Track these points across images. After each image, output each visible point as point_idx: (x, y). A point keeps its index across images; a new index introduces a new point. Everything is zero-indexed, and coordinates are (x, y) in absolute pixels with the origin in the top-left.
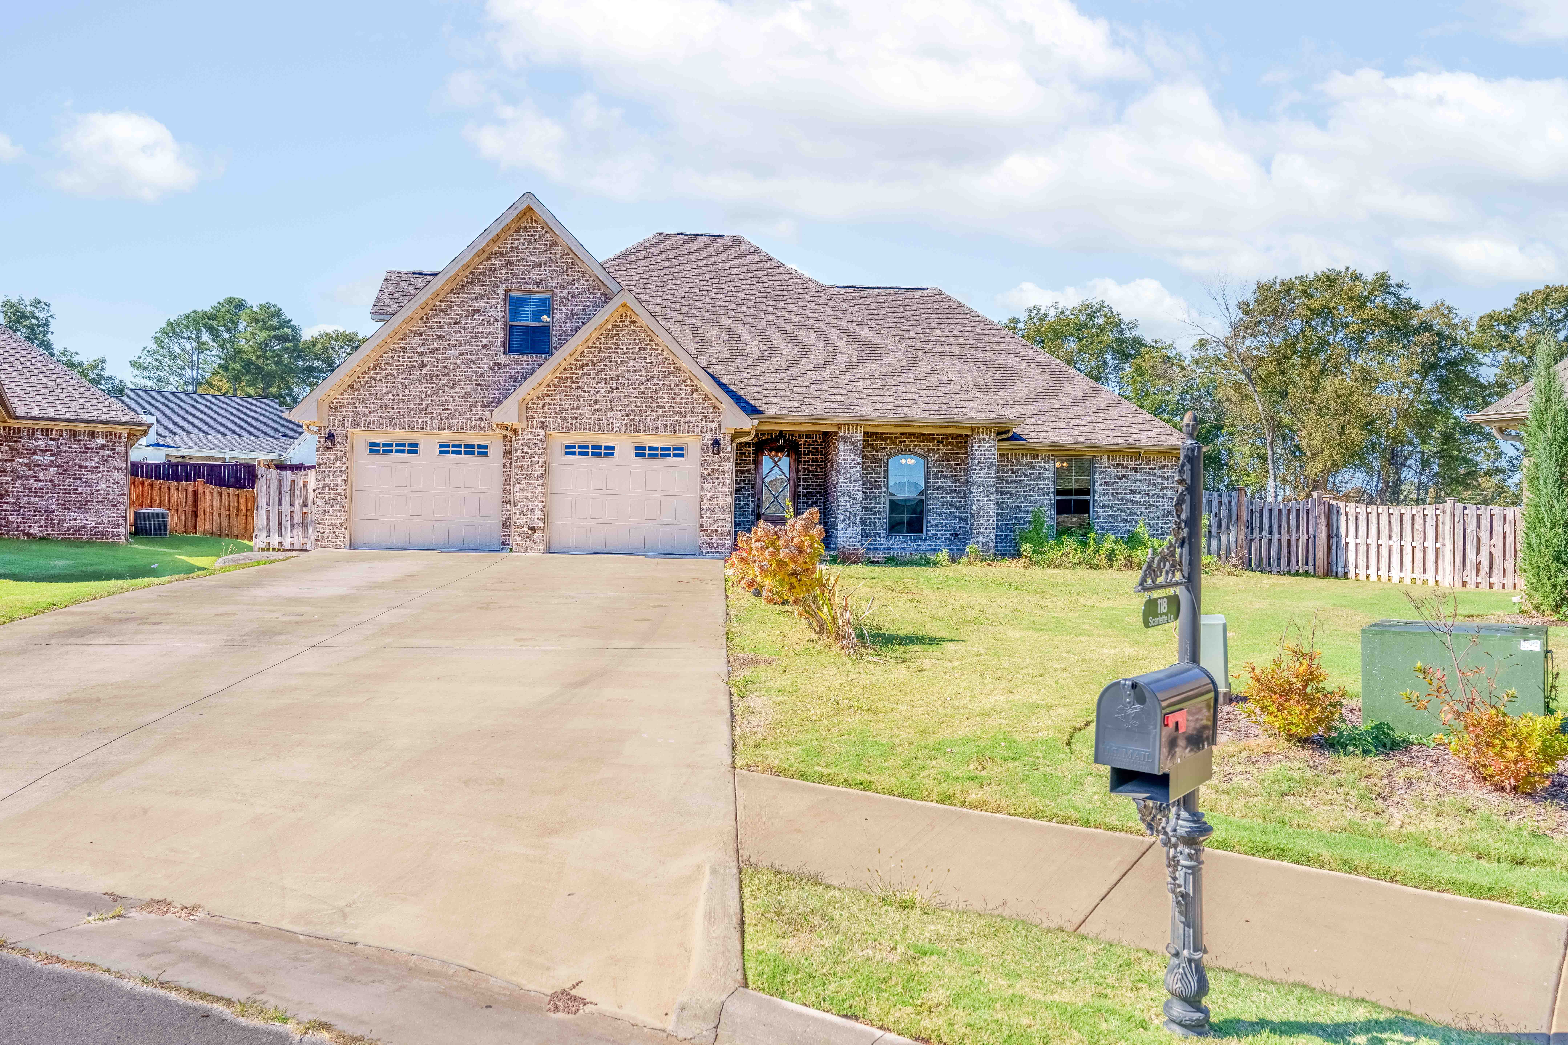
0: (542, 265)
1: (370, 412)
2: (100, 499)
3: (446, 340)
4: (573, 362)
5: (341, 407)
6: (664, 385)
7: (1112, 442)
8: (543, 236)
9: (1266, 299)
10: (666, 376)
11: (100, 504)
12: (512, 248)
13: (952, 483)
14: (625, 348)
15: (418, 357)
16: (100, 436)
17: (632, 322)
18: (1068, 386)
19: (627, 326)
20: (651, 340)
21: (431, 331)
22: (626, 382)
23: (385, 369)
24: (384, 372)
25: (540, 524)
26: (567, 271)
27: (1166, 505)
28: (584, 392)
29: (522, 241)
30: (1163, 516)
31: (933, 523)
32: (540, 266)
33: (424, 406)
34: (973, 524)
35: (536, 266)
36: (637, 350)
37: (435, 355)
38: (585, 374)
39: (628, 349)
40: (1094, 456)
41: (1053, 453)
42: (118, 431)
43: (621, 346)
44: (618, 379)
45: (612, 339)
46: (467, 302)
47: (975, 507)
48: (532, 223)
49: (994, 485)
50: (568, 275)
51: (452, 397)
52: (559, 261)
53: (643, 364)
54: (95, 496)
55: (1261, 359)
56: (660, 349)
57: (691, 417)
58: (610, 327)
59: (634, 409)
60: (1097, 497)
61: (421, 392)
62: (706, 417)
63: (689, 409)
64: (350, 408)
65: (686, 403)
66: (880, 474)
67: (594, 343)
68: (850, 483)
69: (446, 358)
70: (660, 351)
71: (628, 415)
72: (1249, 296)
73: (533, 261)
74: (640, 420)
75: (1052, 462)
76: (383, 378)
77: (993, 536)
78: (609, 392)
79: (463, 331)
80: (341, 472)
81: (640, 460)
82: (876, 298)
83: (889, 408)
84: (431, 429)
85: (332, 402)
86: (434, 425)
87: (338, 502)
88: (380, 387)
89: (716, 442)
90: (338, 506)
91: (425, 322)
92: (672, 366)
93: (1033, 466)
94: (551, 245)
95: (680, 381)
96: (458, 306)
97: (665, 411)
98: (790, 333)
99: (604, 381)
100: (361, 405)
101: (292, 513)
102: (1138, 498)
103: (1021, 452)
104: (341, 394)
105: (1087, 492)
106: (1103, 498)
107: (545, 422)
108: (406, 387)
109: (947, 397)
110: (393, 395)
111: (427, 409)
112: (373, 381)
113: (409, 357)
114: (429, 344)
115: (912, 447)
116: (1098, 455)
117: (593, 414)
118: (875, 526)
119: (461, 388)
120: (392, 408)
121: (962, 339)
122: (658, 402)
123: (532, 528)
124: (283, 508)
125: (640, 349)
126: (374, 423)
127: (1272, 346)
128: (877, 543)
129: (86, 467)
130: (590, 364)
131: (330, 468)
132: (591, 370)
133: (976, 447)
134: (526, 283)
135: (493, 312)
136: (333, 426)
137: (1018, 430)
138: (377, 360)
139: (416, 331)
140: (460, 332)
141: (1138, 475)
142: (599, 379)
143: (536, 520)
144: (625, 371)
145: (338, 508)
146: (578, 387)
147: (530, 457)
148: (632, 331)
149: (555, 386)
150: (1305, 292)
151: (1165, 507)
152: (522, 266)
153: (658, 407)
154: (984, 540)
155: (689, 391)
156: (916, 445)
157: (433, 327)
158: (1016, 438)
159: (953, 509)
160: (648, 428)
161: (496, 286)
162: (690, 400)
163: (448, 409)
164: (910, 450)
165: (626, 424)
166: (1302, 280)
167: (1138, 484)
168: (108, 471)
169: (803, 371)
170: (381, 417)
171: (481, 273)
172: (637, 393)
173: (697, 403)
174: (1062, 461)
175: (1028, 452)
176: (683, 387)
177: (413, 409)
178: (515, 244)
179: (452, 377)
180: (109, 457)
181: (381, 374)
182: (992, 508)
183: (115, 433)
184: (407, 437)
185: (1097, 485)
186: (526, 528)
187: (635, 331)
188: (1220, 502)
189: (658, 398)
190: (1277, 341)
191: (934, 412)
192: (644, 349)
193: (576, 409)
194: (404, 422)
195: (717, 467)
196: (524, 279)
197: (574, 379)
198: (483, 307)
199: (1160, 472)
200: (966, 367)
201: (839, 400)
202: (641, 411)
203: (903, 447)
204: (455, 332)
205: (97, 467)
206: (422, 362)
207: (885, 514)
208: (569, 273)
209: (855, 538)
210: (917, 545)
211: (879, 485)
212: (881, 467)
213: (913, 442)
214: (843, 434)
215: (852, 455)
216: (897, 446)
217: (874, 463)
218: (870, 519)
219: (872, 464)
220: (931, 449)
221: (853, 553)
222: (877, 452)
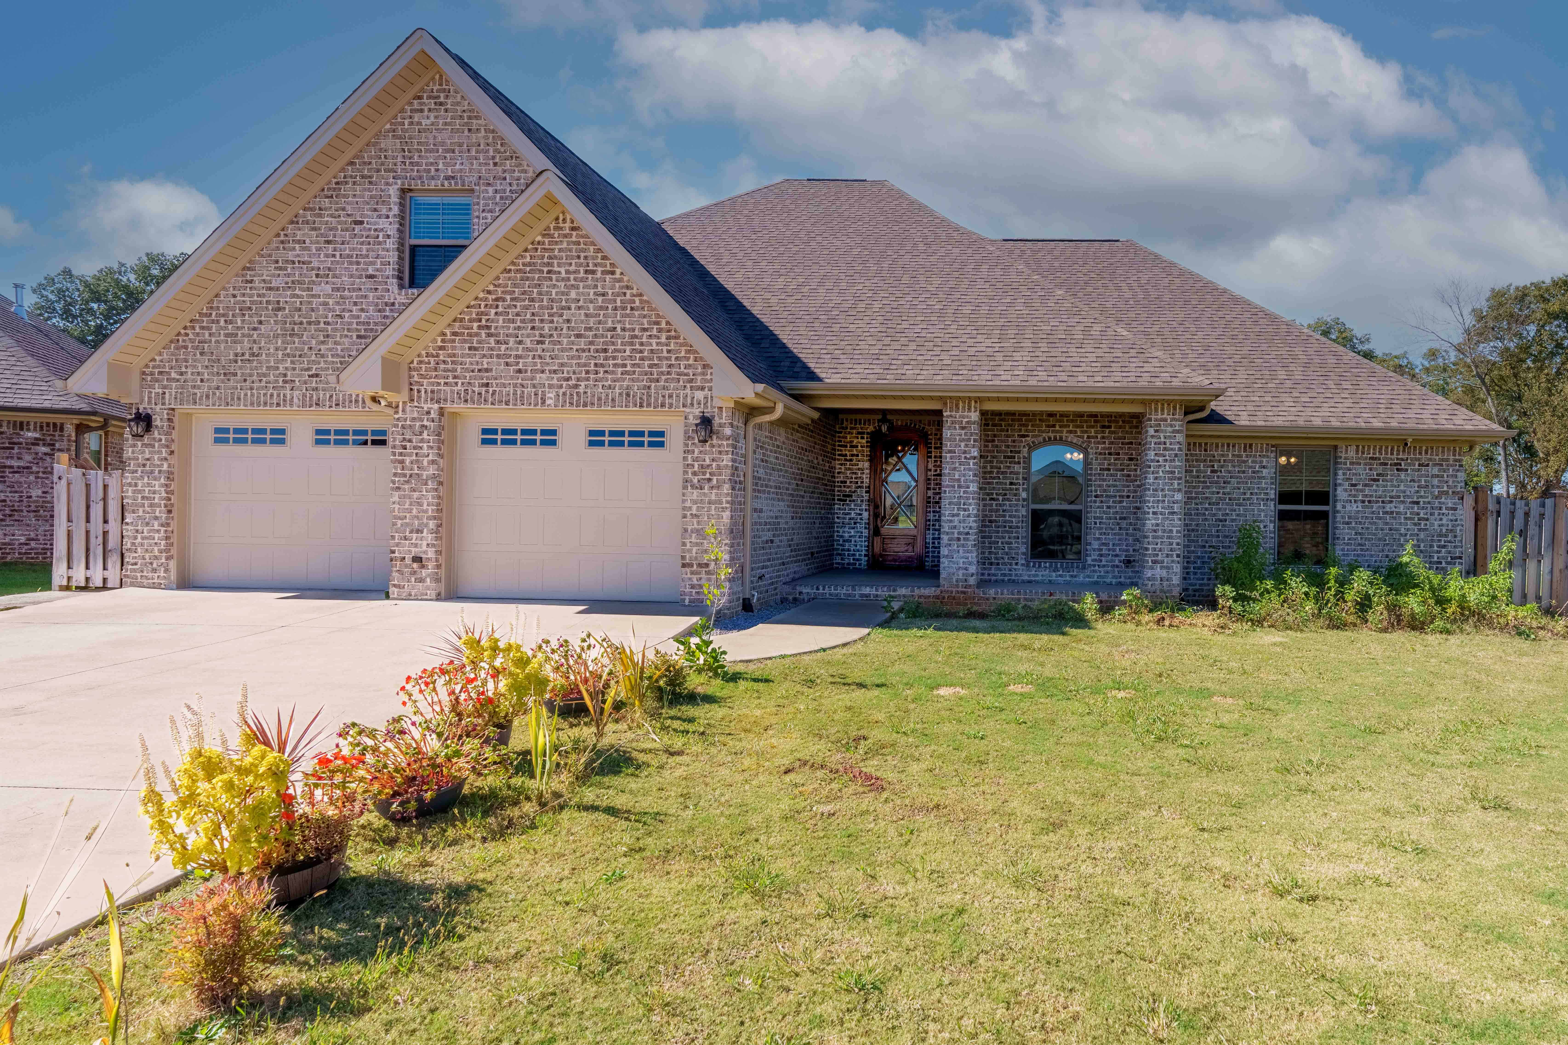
0: (457, 149)
1: (202, 381)
2: (33, 508)
3: (313, 269)
4: (481, 295)
5: (160, 373)
6: (623, 329)
7: (1363, 425)
8: (458, 104)
9: (1501, 304)
10: (628, 316)
11: (32, 514)
12: (411, 123)
13: (1124, 486)
14: (563, 270)
15: (272, 296)
16: (32, 427)
17: (573, 229)
18: (1298, 350)
19: (565, 236)
20: (604, 258)
21: (290, 255)
22: (565, 326)
23: (223, 315)
24: (222, 320)
25: (431, 554)
26: (494, 158)
27: (1445, 518)
28: (498, 342)
29: (426, 113)
30: (1440, 535)
31: (1095, 544)
32: (453, 152)
33: (281, 370)
34: (1147, 549)
35: (447, 151)
36: (582, 275)
37: (297, 292)
38: (501, 314)
39: (567, 272)
40: (1336, 447)
41: (1274, 442)
42: (58, 422)
43: (556, 269)
44: (552, 322)
45: (543, 257)
46: (344, 209)
47: (1150, 524)
48: (440, 85)
49: (1179, 490)
50: (495, 164)
51: (323, 356)
52: (482, 142)
53: (592, 296)
54: (25, 504)
55: (1494, 363)
56: (618, 271)
57: (666, 381)
58: (539, 238)
59: (578, 369)
60: (1339, 507)
61: (277, 349)
62: (691, 381)
63: (664, 369)
64: (173, 375)
65: (660, 359)
66: (1018, 473)
67: (513, 263)
68: (960, 487)
69: (313, 296)
70: (618, 276)
71: (568, 379)
72: (1483, 304)
73: (443, 144)
74: (586, 386)
75: (1273, 455)
76: (222, 328)
77: (1177, 568)
78: (539, 342)
79: (338, 254)
80: (160, 472)
81: (597, 451)
82: (1050, 252)
83: (1016, 373)
84: (291, 405)
85: (147, 366)
86: (295, 400)
87: (156, 518)
88: (217, 342)
89: (706, 422)
90: (156, 524)
91: (282, 242)
92: (637, 299)
93: (1244, 462)
94: (470, 118)
95: (649, 323)
96: (332, 216)
97: (627, 373)
98: (906, 279)
99: (530, 325)
100: (189, 370)
101: (105, 533)
102: (1402, 508)
103: (1226, 441)
104: (160, 354)
105: (1323, 497)
106: (1348, 508)
107: (439, 391)
108: (255, 342)
109: (1109, 357)
110: (236, 355)
111: (285, 375)
112: (207, 333)
113: (259, 296)
114: (289, 275)
115: (1064, 434)
116: (1342, 445)
117: (512, 378)
118: (1010, 548)
119: (336, 343)
120: (235, 375)
121: (1154, 294)
122: (614, 358)
123: (417, 559)
124: (92, 527)
125: (586, 272)
126: (208, 397)
127: (1507, 349)
128: (1013, 572)
129: (12, 467)
130: (508, 297)
131: (144, 465)
132: (509, 307)
133: (1151, 431)
134: (433, 178)
135: (383, 223)
136: (149, 402)
137: (1218, 406)
138: (212, 301)
139: (270, 256)
140: (334, 256)
141: (1403, 475)
142: (523, 321)
143: (424, 548)
144: (563, 308)
145: (156, 527)
146: (489, 335)
147: (415, 448)
148: (575, 243)
149: (454, 334)
150: (1542, 296)
151: (1444, 522)
152: (427, 151)
153: (615, 365)
154: (1164, 573)
155: (663, 340)
156: (1070, 432)
157: (294, 249)
158: (1215, 418)
159: (1124, 524)
160: (599, 399)
161: (387, 184)
162: (665, 354)
163: (317, 375)
164: (1061, 438)
165: (564, 394)
166: (1537, 286)
167: (1402, 488)
168: (44, 473)
169: (905, 325)
170: (218, 388)
171: (365, 163)
172: (582, 343)
173: (677, 358)
174: (1289, 455)
175: (1236, 441)
176: (655, 332)
177: (265, 375)
178: (417, 117)
179: (322, 325)
180: (46, 454)
181: (218, 322)
182: (1176, 524)
183: (55, 425)
184: (268, 419)
185: (1339, 489)
186: (408, 561)
187: (579, 243)
188: (1527, 514)
189: (616, 350)
190: (1512, 345)
191: (1085, 379)
192: (593, 272)
193: (487, 370)
194: (252, 395)
195: (708, 462)
196: (429, 171)
197: (484, 322)
198: (368, 216)
199: (1436, 471)
200: (1156, 328)
201: (945, 362)
202: (587, 372)
203: (1052, 435)
204: (327, 256)
205: (28, 468)
206: (278, 302)
207: (1024, 531)
208: (497, 160)
209: (966, 569)
210: (1072, 576)
211: (1017, 489)
212: (1019, 463)
213: (1065, 426)
214: (948, 413)
215: (963, 444)
216: (1043, 432)
217: (1009, 457)
218: (1003, 538)
219: (1005, 457)
220: (1093, 437)
221: (964, 593)
222: (1014, 441)
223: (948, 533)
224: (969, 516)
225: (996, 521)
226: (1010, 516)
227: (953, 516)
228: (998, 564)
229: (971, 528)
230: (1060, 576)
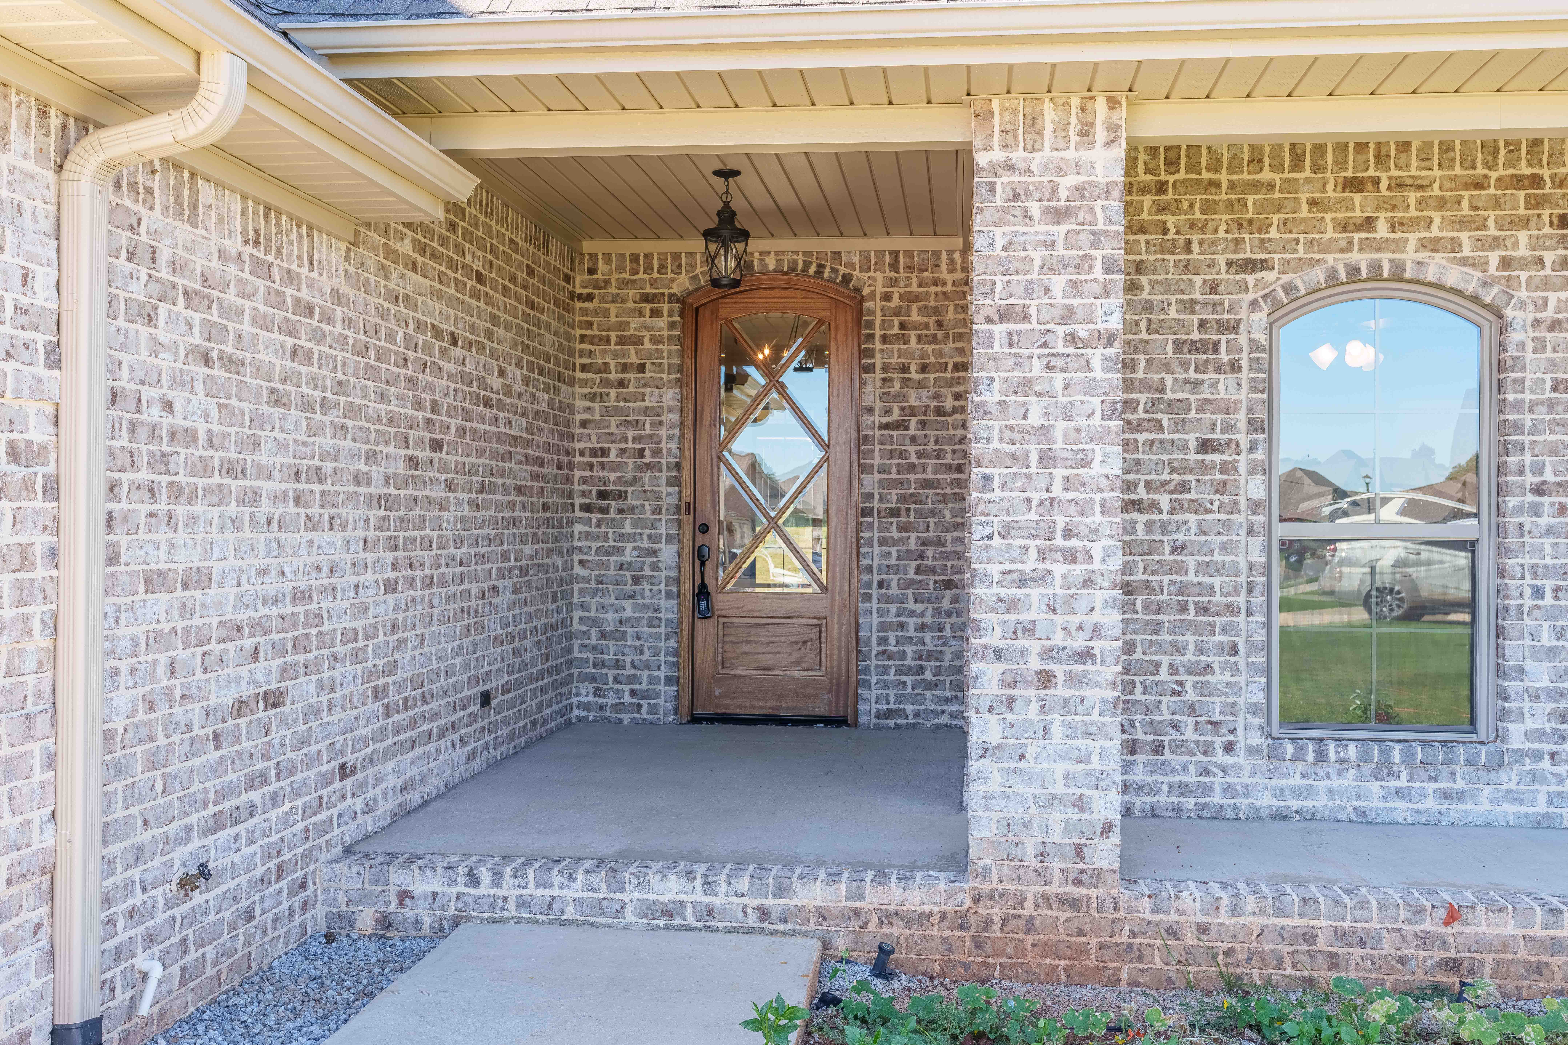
31: (1540, 674)
66: (1229, 407)
68: (1047, 459)
115: (1410, 256)
118: (1204, 689)
128: (1217, 781)
156: (1434, 245)
164: (1398, 268)
203: (1361, 259)
207: (1257, 624)
209: (1079, 804)
210: (1446, 795)
211: (1225, 468)
212: (1234, 367)
213: (1415, 223)
214: (998, 155)
215: (1058, 283)
216: (1325, 249)
217: (1195, 347)
218: (1179, 650)
219: (1178, 346)
220: (1524, 264)
221: (1073, 903)
222: (1213, 287)
223: (999, 655)
224: (1088, 583)
225: (1148, 587)
226: (1203, 568)
227: (1023, 581)
228: (1158, 748)
229: (1096, 631)
230: (1399, 793)
